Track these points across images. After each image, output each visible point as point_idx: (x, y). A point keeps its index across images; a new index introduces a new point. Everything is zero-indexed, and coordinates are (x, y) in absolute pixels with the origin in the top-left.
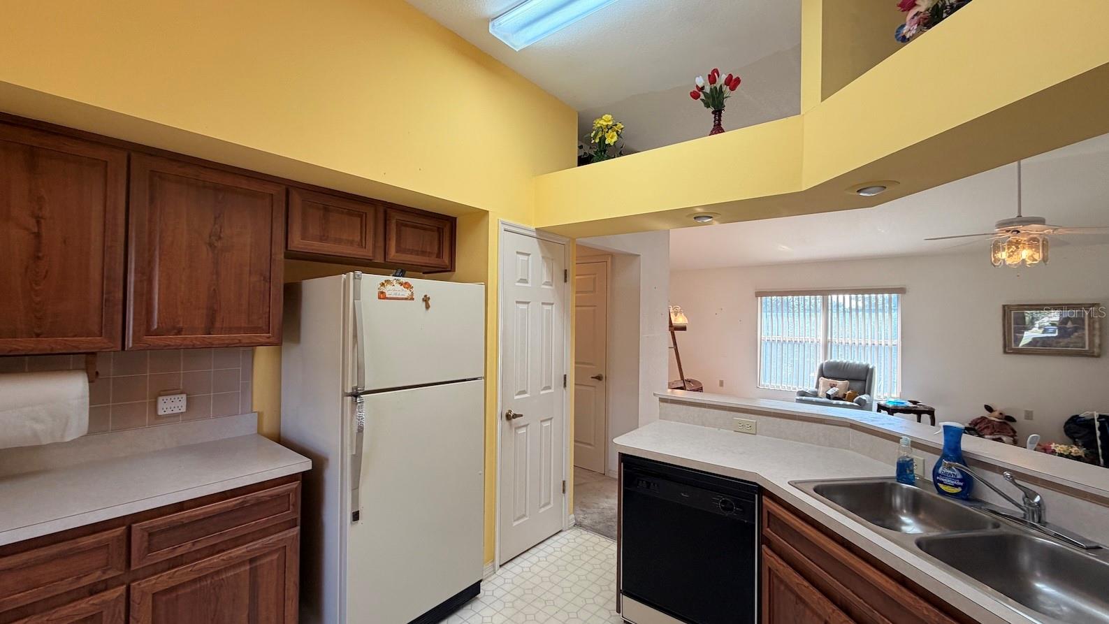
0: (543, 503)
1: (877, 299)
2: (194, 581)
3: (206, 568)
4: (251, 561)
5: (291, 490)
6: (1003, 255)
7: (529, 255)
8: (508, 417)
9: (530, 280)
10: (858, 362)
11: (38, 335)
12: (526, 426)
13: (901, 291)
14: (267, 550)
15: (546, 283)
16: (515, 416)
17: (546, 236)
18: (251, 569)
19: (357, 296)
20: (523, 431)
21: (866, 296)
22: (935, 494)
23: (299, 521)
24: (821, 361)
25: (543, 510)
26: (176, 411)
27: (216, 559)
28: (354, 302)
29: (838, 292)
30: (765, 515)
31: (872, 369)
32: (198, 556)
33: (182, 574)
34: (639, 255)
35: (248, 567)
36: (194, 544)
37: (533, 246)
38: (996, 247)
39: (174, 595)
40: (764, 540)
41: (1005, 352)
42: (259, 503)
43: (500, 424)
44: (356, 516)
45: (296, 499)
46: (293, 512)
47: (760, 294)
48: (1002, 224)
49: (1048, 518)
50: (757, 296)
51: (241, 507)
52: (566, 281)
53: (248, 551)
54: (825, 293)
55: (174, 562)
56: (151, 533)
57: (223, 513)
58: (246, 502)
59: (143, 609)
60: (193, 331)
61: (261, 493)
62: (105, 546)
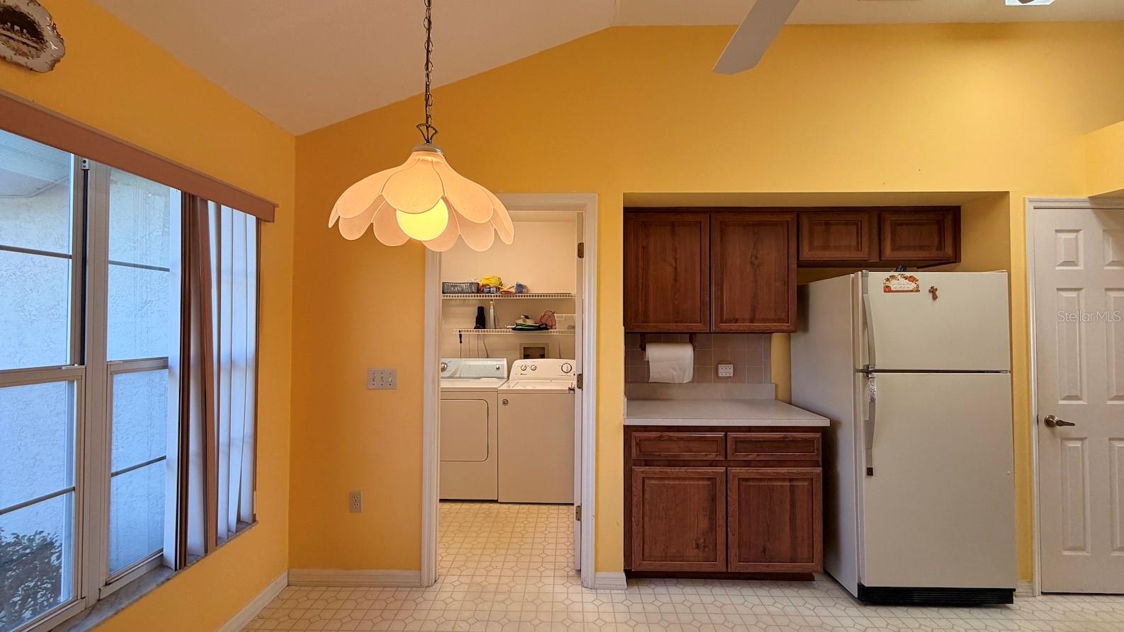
2: (758, 479)
3: (765, 475)
4: (791, 480)
5: (815, 438)
8: (1049, 423)
9: (1082, 263)
11: (677, 322)
14: (799, 477)
15: (1113, 263)
16: (1061, 423)
18: (790, 485)
19: (865, 290)
23: (821, 463)
26: (728, 375)
27: (769, 470)
28: (863, 296)
32: (760, 465)
33: (752, 472)
35: (788, 483)
36: (757, 456)
37: (1089, 219)
39: (748, 483)
42: (794, 441)
44: (870, 472)
45: (817, 445)
46: (817, 455)
51: (783, 440)
53: (788, 473)
55: (747, 464)
56: (737, 441)
57: (773, 441)
58: (786, 438)
59: (734, 485)
60: (744, 321)
61: (795, 434)
62: (714, 440)
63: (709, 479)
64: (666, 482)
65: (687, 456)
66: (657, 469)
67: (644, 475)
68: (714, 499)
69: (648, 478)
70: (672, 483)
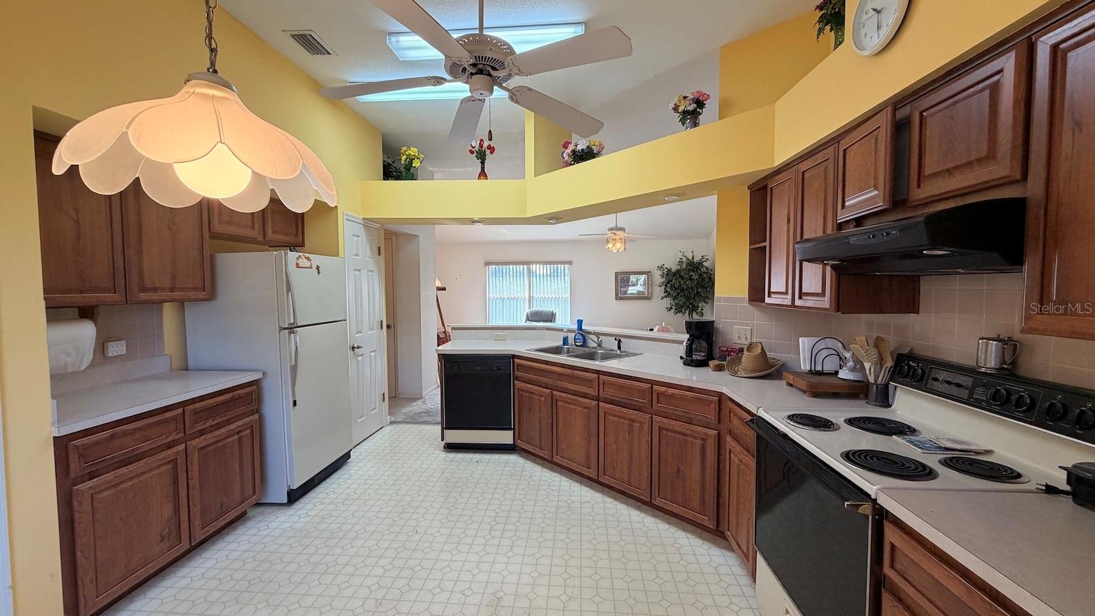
0: (373, 408)
1: (557, 267)
2: (214, 443)
3: (219, 436)
4: (238, 433)
5: (253, 391)
6: (610, 245)
7: (358, 236)
8: (353, 348)
9: (360, 255)
10: (548, 310)
11: (82, 292)
12: (362, 355)
13: (570, 263)
14: (245, 427)
15: (368, 257)
16: (358, 347)
17: (368, 223)
18: (239, 438)
19: (287, 265)
20: (360, 358)
21: (552, 266)
22: (574, 347)
23: (256, 410)
24: (527, 311)
25: (373, 412)
26: (120, 353)
27: (222, 430)
28: (286, 270)
29: (536, 263)
30: (516, 365)
31: (555, 314)
32: (213, 429)
33: (209, 438)
34: (418, 236)
35: (237, 437)
36: (213, 420)
37: (360, 230)
38: (608, 242)
39: (206, 451)
40: (517, 378)
41: (616, 299)
43: (350, 352)
44: (295, 403)
45: (254, 396)
46: (255, 404)
47: (487, 264)
48: (610, 229)
49: (603, 345)
50: (486, 265)
51: (231, 400)
52: (379, 254)
53: (236, 427)
54: (528, 263)
55: (202, 433)
56: (196, 412)
57: (223, 403)
58: (234, 396)
59: (195, 458)
60: (163, 289)
61: (240, 392)
62: (174, 419)
63: (169, 463)
64: (122, 486)
65: (146, 446)
66: (109, 476)
67: (92, 491)
68: (176, 481)
69: (96, 493)
70: (130, 483)
